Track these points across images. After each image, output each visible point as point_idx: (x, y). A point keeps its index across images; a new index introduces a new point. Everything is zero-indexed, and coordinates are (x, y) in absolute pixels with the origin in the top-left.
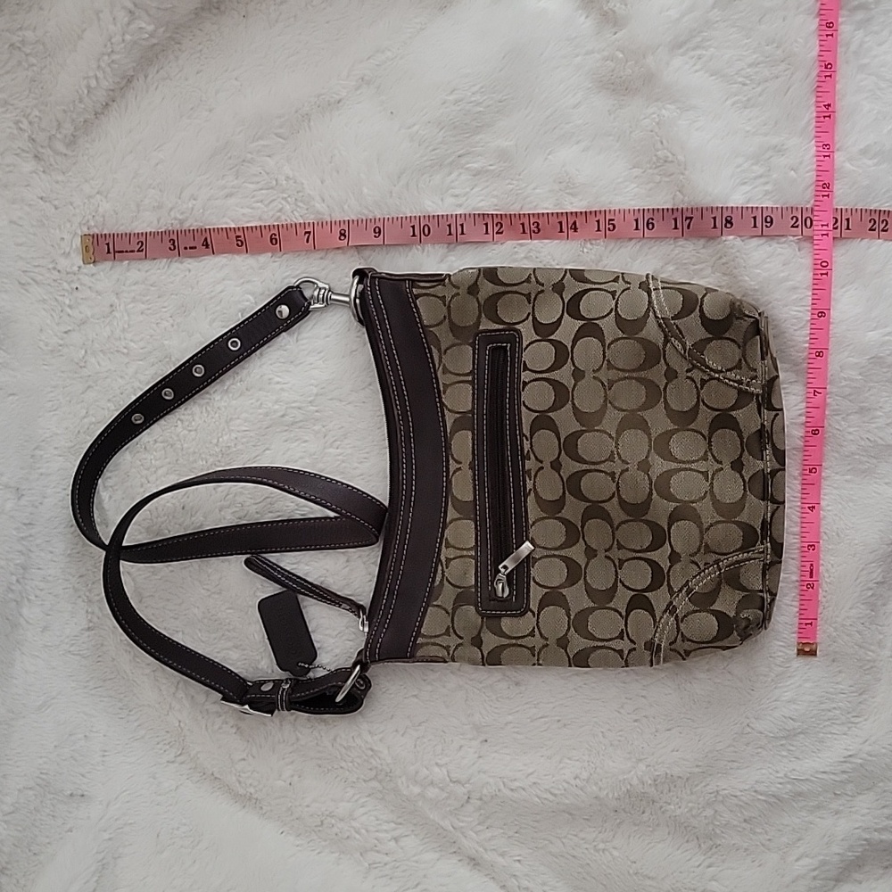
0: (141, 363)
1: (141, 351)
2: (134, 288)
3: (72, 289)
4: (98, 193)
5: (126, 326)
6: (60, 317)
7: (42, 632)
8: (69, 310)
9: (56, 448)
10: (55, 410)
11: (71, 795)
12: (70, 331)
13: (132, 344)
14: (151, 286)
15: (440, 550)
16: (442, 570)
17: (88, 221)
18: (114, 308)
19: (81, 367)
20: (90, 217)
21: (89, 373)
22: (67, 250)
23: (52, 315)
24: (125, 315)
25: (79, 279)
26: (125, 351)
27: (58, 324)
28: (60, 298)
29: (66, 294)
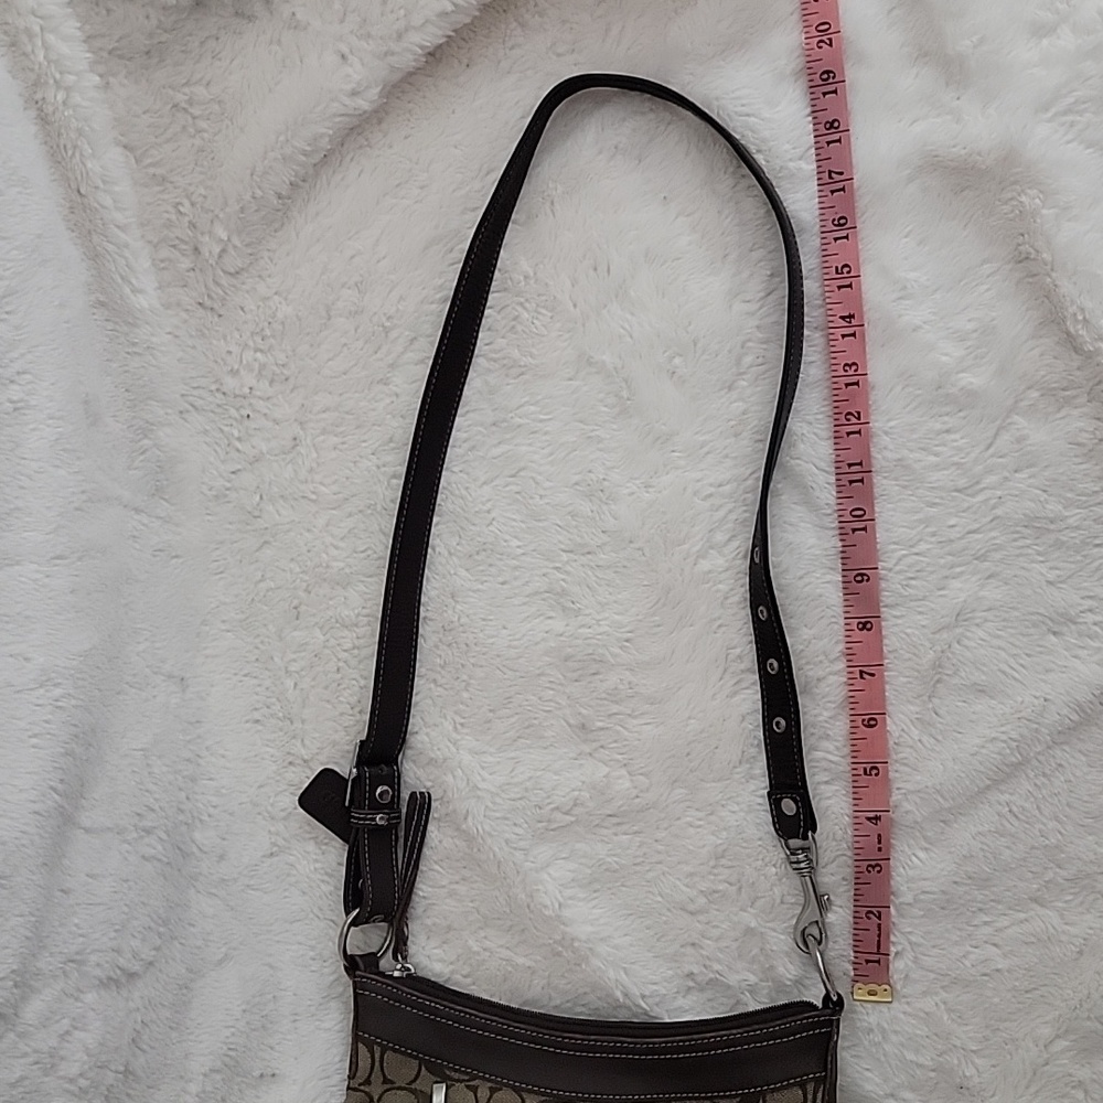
0: (334, 512)
1: (335, 497)
2: (324, 416)
3: (242, 416)
4: (276, 293)
5: (314, 465)
6: (227, 453)
7: (218, 862)
8: (238, 445)
9: (224, 622)
10: (221, 572)
11: (262, 1075)
12: (239, 470)
13: (323, 488)
14: (347, 413)
17: (263, 329)
18: (298, 441)
19: (255, 517)
20: (266, 324)
21: (266, 525)
22: (236, 367)
23: (216, 451)
24: (313, 450)
25: (250, 404)
26: (314, 497)
27: (223, 462)
28: (226, 429)
29: (234, 423)
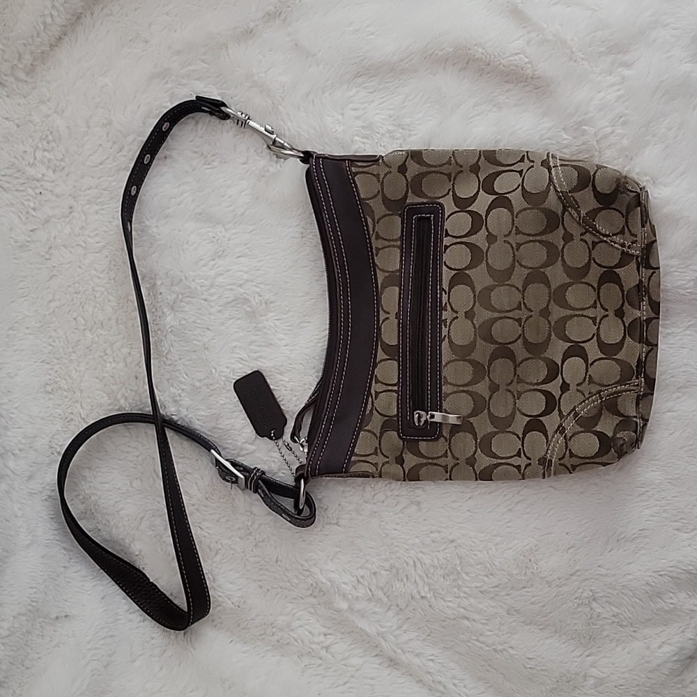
0: (97, 255)
1: (97, 245)
2: (89, 192)
3: (36, 194)
4: (54, 112)
5: (84, 224)
6: (27, 218)
7: (28, 481)
8: (33, 213)
9: (27, 328)
10: (26, 296)
11: (57, 618)
12: (35, 229)
13: (89, 239)
14: (104, 190)
15: (371, 385)
16: (372, 401)
17: (47, 136)
18: (73, 209)
19: (47, 259)
20: (48, 133)
21: (55, 265)
22: (32, 161)
23: (19, 217)
24: (83, 216)
25: (42, 186)
26: (84, 245)
27: (25, 224)
28: (26, 203)
29: (31, 198)
